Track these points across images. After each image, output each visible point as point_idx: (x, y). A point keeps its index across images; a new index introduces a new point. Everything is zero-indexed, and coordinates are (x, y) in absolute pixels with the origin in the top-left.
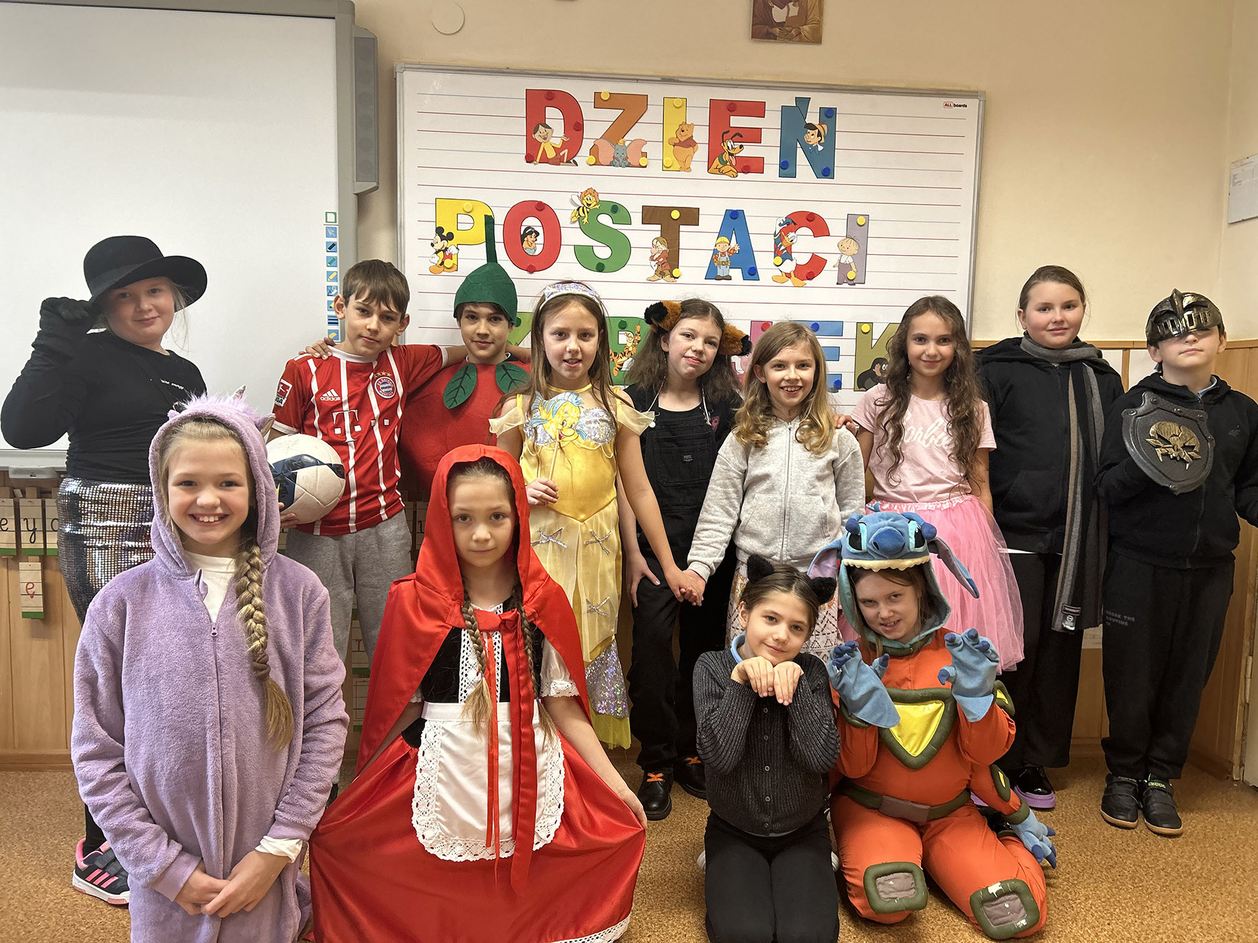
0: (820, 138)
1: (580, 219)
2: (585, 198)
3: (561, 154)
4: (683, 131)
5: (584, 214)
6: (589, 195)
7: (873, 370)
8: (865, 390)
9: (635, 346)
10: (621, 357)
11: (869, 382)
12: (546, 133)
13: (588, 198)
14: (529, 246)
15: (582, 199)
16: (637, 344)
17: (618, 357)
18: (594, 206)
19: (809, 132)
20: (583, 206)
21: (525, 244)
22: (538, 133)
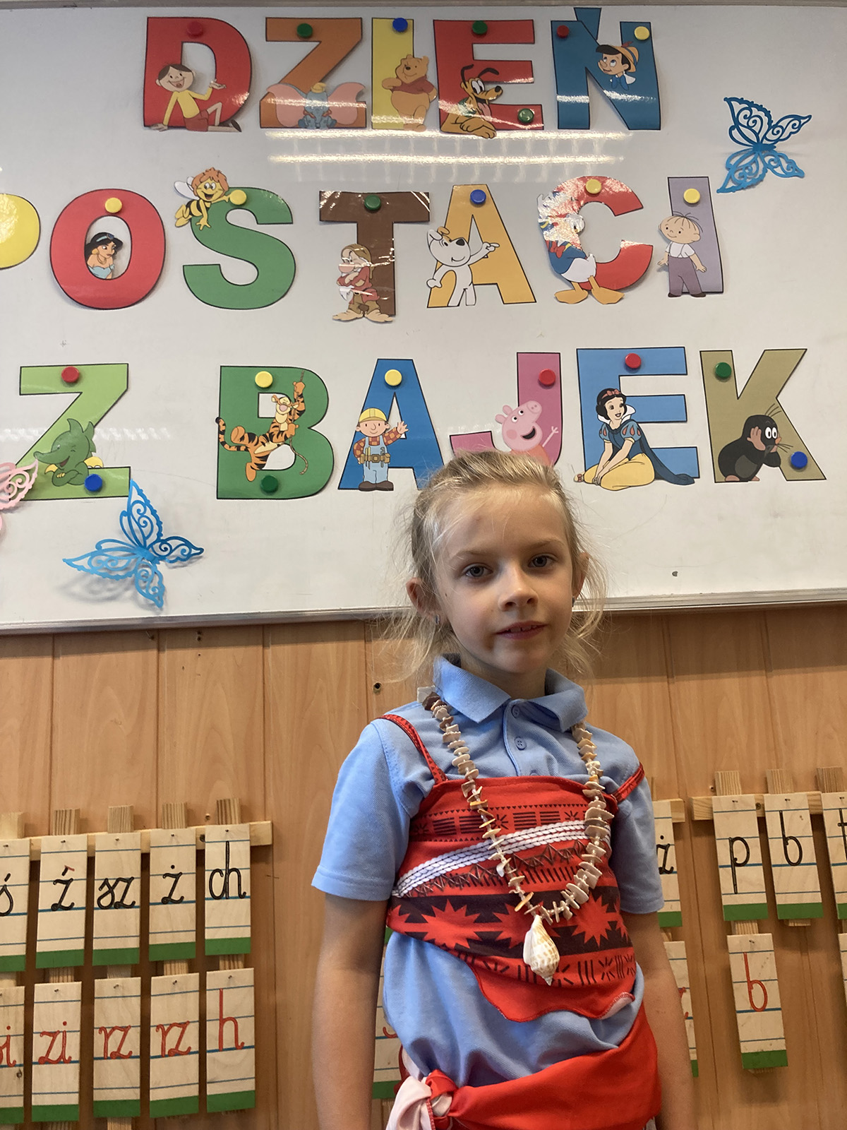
0: (627, 66)
1: (192, 220)
2: (202, 186)
3: (210, 110)
4: (408, 68)
5: (201, 212)
6: (209, 180)
7: (748, 439)
8: (738, 480)
9: (293, 421)
10: (262, 442)
11: (743, 463)
12: (181, 78)
13: (208, 185)
14: (101, 263)
15: (195, 187)
16: (297, 417)
17: (257, 443)
18: (220, 197)
19: (606, 58)
20: (198, 199)
21: (92, 260)
22: (167, 78)
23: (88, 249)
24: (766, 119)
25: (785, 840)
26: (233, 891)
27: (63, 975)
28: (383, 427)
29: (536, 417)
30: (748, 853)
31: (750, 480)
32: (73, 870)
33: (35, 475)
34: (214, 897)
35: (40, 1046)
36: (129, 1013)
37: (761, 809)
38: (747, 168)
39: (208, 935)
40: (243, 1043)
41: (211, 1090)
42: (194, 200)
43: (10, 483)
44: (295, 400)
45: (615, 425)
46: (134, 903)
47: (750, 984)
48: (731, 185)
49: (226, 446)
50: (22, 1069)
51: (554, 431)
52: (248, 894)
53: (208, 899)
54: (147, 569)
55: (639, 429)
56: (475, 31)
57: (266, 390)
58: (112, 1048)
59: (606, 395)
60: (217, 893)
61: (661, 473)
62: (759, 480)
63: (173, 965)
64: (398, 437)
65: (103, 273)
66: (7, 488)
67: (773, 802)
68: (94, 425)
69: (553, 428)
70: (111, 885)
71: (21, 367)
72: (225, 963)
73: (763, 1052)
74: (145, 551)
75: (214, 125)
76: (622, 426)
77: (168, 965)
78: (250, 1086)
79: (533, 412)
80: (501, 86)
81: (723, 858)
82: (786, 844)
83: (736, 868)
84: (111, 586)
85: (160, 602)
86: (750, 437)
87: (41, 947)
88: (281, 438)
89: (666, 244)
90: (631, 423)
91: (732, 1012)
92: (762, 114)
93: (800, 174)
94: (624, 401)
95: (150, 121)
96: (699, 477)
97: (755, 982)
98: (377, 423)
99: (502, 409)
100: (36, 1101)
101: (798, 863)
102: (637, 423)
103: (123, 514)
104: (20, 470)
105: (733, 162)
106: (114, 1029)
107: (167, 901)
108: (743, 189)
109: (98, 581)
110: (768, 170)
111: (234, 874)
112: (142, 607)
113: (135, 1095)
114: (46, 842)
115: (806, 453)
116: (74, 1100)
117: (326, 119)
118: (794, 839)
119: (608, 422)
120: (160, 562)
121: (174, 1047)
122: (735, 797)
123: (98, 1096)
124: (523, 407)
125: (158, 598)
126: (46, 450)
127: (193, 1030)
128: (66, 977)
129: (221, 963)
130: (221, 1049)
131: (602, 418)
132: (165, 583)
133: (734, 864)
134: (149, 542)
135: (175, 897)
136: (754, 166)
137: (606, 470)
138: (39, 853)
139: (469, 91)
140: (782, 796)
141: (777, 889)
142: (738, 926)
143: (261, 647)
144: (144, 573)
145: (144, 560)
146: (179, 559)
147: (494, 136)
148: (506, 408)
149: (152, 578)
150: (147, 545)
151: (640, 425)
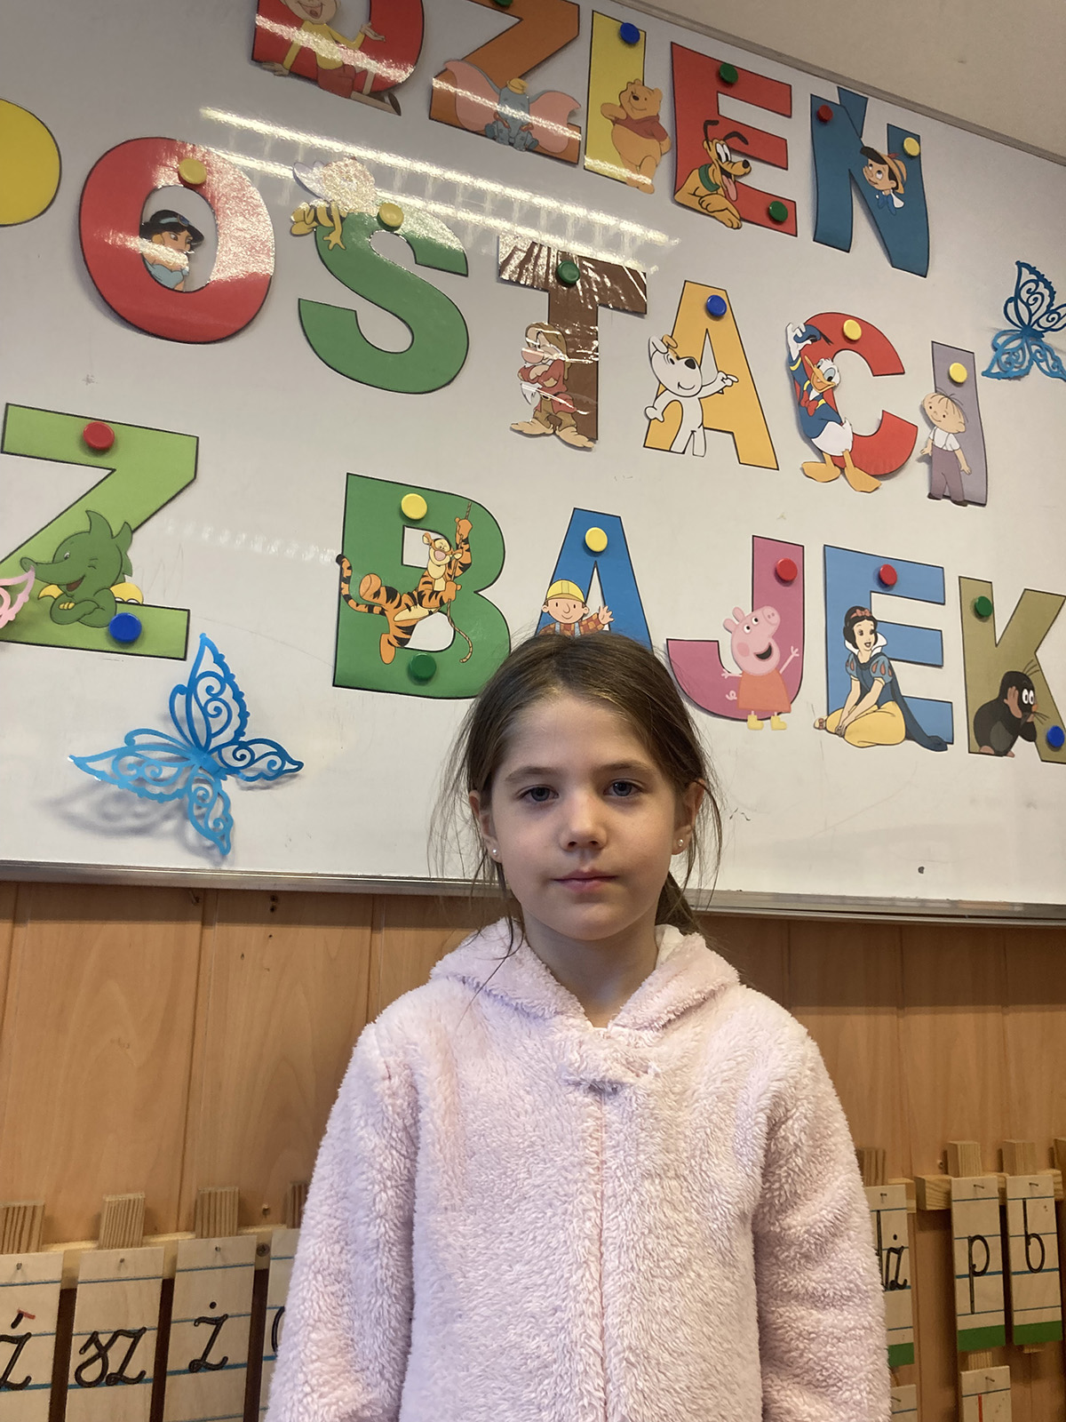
0: (895, 184)
1: (317, 230)
4: (636, 98)
5: (330, 219)
7: (1005, 700)
8: (992, 752)
9: (453, 578)
10: (407, 605)
11: (999, 731)
12: (318, 2)
16: (459, 572)
17: (399, 604)
23: (147, 230)
24: (1047, 301)
25: (1028, 1237)
28: (579, 612)
29: (773, 629)
30: (988, 1257)
31: (1005, 755)
32: (32, 1317)
37: (1003, 1197)
38: (1013, 353)
44: (457, 546)
45: (864, 659)
46: (143, 1373)
48: (996, 370)
49: (352, 603)
53: (269, 1358)
54: (206, 786)
55: (891, 668)
56: (722, 74)
57: (414, 523)
59: (855, 615)
61: (914, 732)
62: (1013, 756)
64: (599, 628)
65: (167, 277)
67: (1018, 1186)
68: (133, 528)
69: (792, 648)
70: (105, 1344)
71: (8, 405)
74: (205, 756)
76: (872, 659)
79: (770, 623)
80: (750, 161)
81: (961, 1266)
82: (1028, 1243)
83: (975, 1278)
84: (140, 809)
86: (1007, 698)
88: (435, 602)
89: (928, 428)
94: (875, 626)
95: (262, 54)
96: (952, 743)
98: (571, 603)
99: (731, 612)
101: (1040, 1270)
102: (890, 659)
103: (179, 689)
105: (1001, 341)
107: (197, 1365)
108: (1009, 378)
109: (119, 798)
110: (1034, 363)
112: (192, 849)
115: (1063, 728)
117: (525, 134)
118: (1037, 1236)
119: (856, 651)
120: (228, 776)
122: (977, 1179)
124: (758, 613)
125: (220, 838)
131: (849, 645)
132: (233, 813)
133: (973, 1273)
134: (215, 743)
135: (213, 1359)
136: (1020, 353)
137: (851, 718)
139: (713, 155)
140: (1028, 1178)
141: (1016, 1305)
142: (972, 1358)
143: (368, 931)
144: (201, 793)
145: (200, 772)
146: (261, 775)
147: (738, 228)
148: (737, 612)
149: (213, 802)
150: (212, 746)
151: (891, 662)
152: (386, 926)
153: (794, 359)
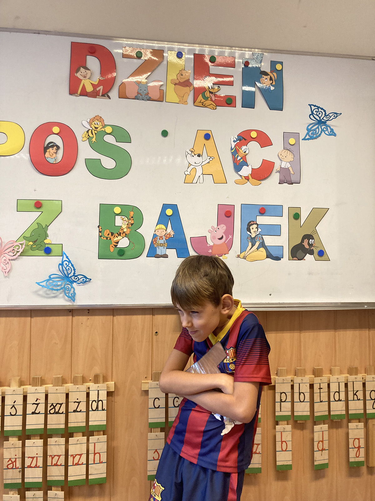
0: (272, 82)
3: (98, 89)
4: (182, 75)
5: (93, 135)
6: (96, 120)
7: (303, 244)
8: (297, 259)
9: (129, 228)
11: (300, 253)
12: (86, 73)
13: (96, 123)
14: (51, 156)
15: (91, 124)
16: (130, 226)
17: (114, 236)
18: (101, 129)
19: (263, 77)
20: (92, 129)
21: (47, 155)
22: (79, 73)
23: (46, 149)
24: (324, 113)
25: (300, 393)
26: (100, 408)
27: (36, 437)
28: (165, 232)
29: (223, 231)
30: (286, 398)
31: (302, 260)
32: (40, 400)
33: (24, 246)
34: (93, 410)
35: (28, 462)
36: (61, 451)
37: (293, 382)
38: (315, 130)
39: (90, 423)
40: (102, 461)
41: (90, 477)
42: (90, 129)
43: (14, 249)
44: (130, 219)
45: (253, 236)
46: (63, 412)
47: (282, 442)
48: (308, 137)
49: (102, 237)
50: (21, 469)
51: (230, 237)
52: (106, 409)
53: (90, 411)
54: (69, 286)
55: (262, 238)
57: (118, 215)
58: (54, 462)
59: (251, 223)
60: (94, 408)
61: (269, 256)
62: (305, 260)
63: (77, 434)
64: (170, 236)
65: (52, 161)
66: (12, 250)
67: (297, 380)
70: (54, 406)
71: (17, 200)
72: (96, 433)
73: (284, 465)
74: (68, 279)
75: (99, 96)
76: (256, 236)
77: (75, 434)
78: (104, 476)
79: (223, 229)
80: (219, 86)
81: (278, 399)
82: (300, 394)
83: (282, 403)
85: (73, 299)
87: (28, 427)
88: (124, 235)
89: (280, 161)
90: (259, 235)
91: (275, 451)
92: (323, 111)
93: (335, 135)
94: (258, 226)
95: (73, 91)
97: (283, 441)
100: (26, 480)
101: (303, 402)
102: (262, 235)
103: (60, 264)
104: (17, 243)
105: (309, 128)
106: (55, 456)
107: (75, 411)
108: (313, 139)
110: (323, 132)
111: (100, 402)
112: (67, 300)
113: (63, 478)
114: (29, 389)
115: (324, 250)
116: (41, 480)
117: (146, 96)
118: (303, 393)
119: (250, 234)
120: (74, 283)
121: (77, 462)
122: (284, 378)
123: (49, 479)
124: (219, 227)
125: (73, 298)
126: (28, 235)
127: (84, 457)
128: (37, 437)
129: (95, 433)
130: (94, 463)
131: (248, 233)
132: (76, 291)
133: (281, 401)
134: (70, 276)
135: (78, 410)
136: (317, 130)
137: (248, 253)
138: (26, 392)
139: (207, 88)
140: (300, 378)
141: (295, 410)
142: (280, 423)
143: (112, 317)
144: (68, 287)
145: (68, 282)
146: (81, 282)
147: (216, 109)
148: (212, 227)
149: (71, 289)
150: (69, 277)
151: (262, 236)
152: (117, 315)
153: (233, 148)
